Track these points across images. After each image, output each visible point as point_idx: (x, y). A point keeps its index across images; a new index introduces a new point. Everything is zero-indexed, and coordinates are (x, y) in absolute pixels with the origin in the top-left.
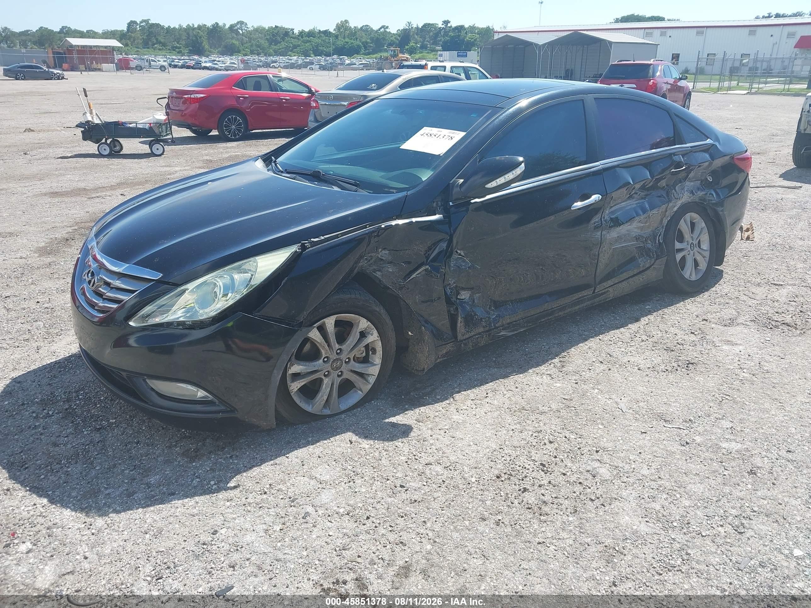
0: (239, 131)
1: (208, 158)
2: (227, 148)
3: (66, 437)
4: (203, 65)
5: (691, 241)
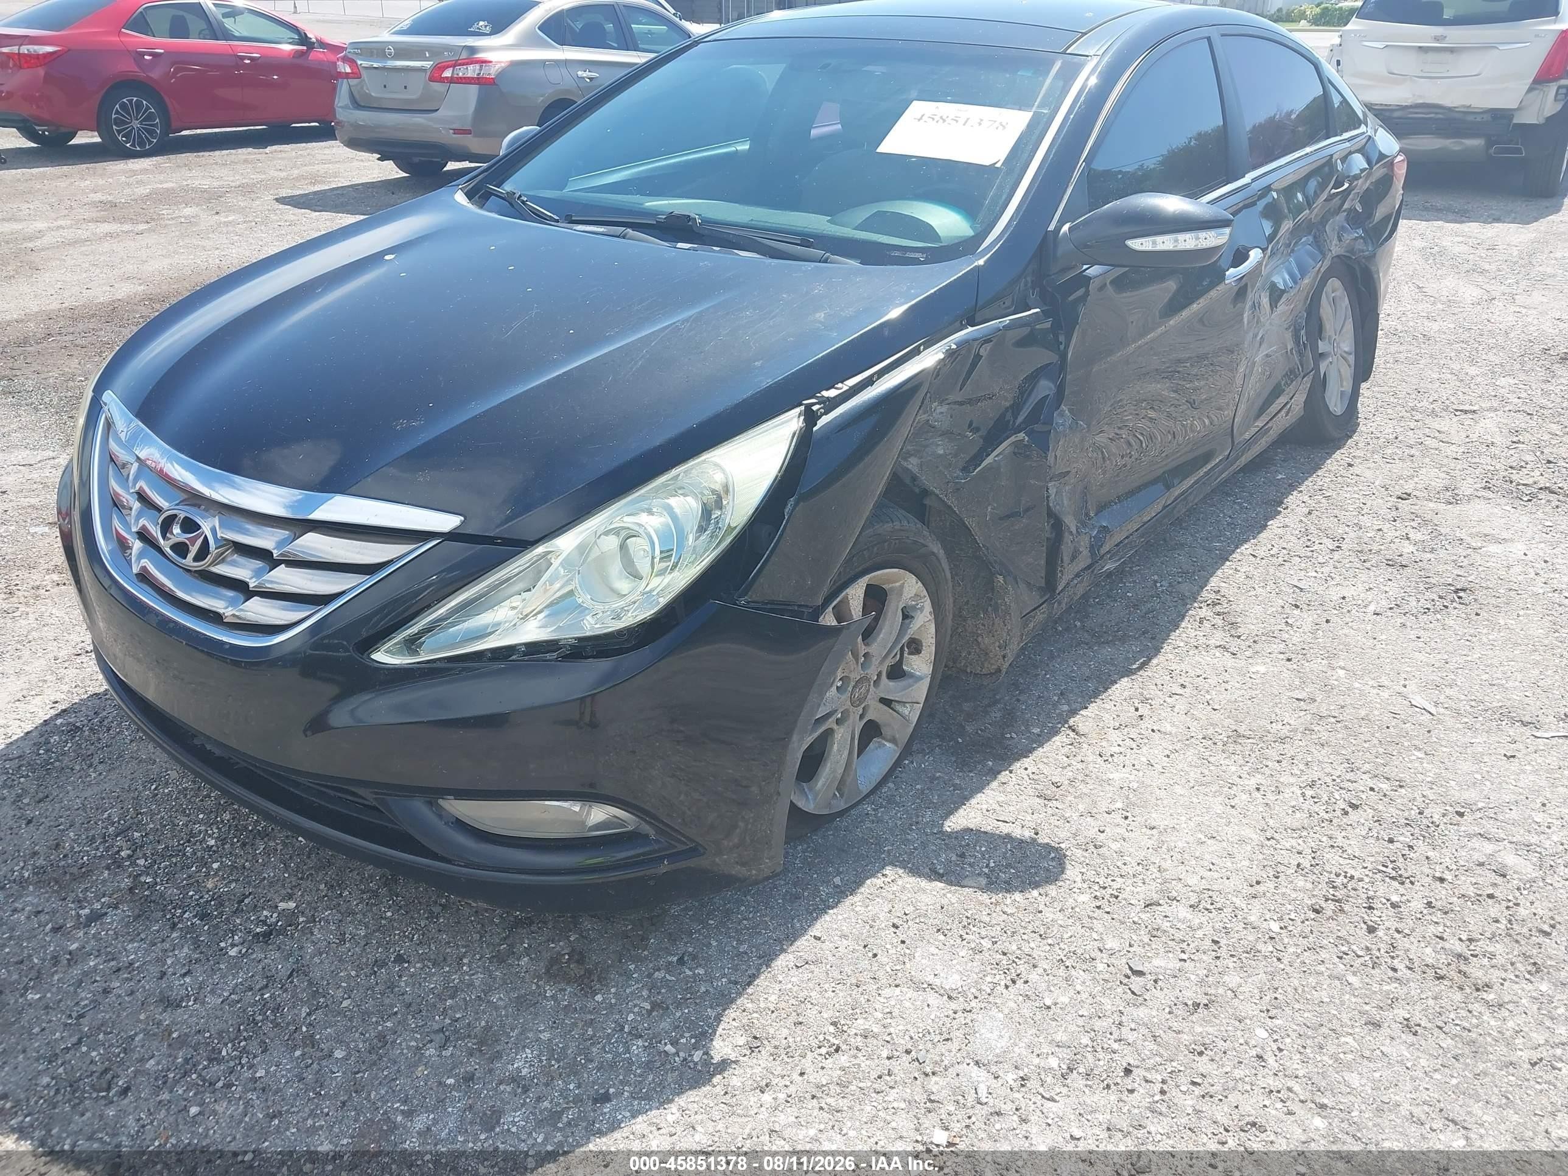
0: (151, 133)
1: (99, 197)
2: (134, 173)
3: (185, 975)
5: (1333, 336)
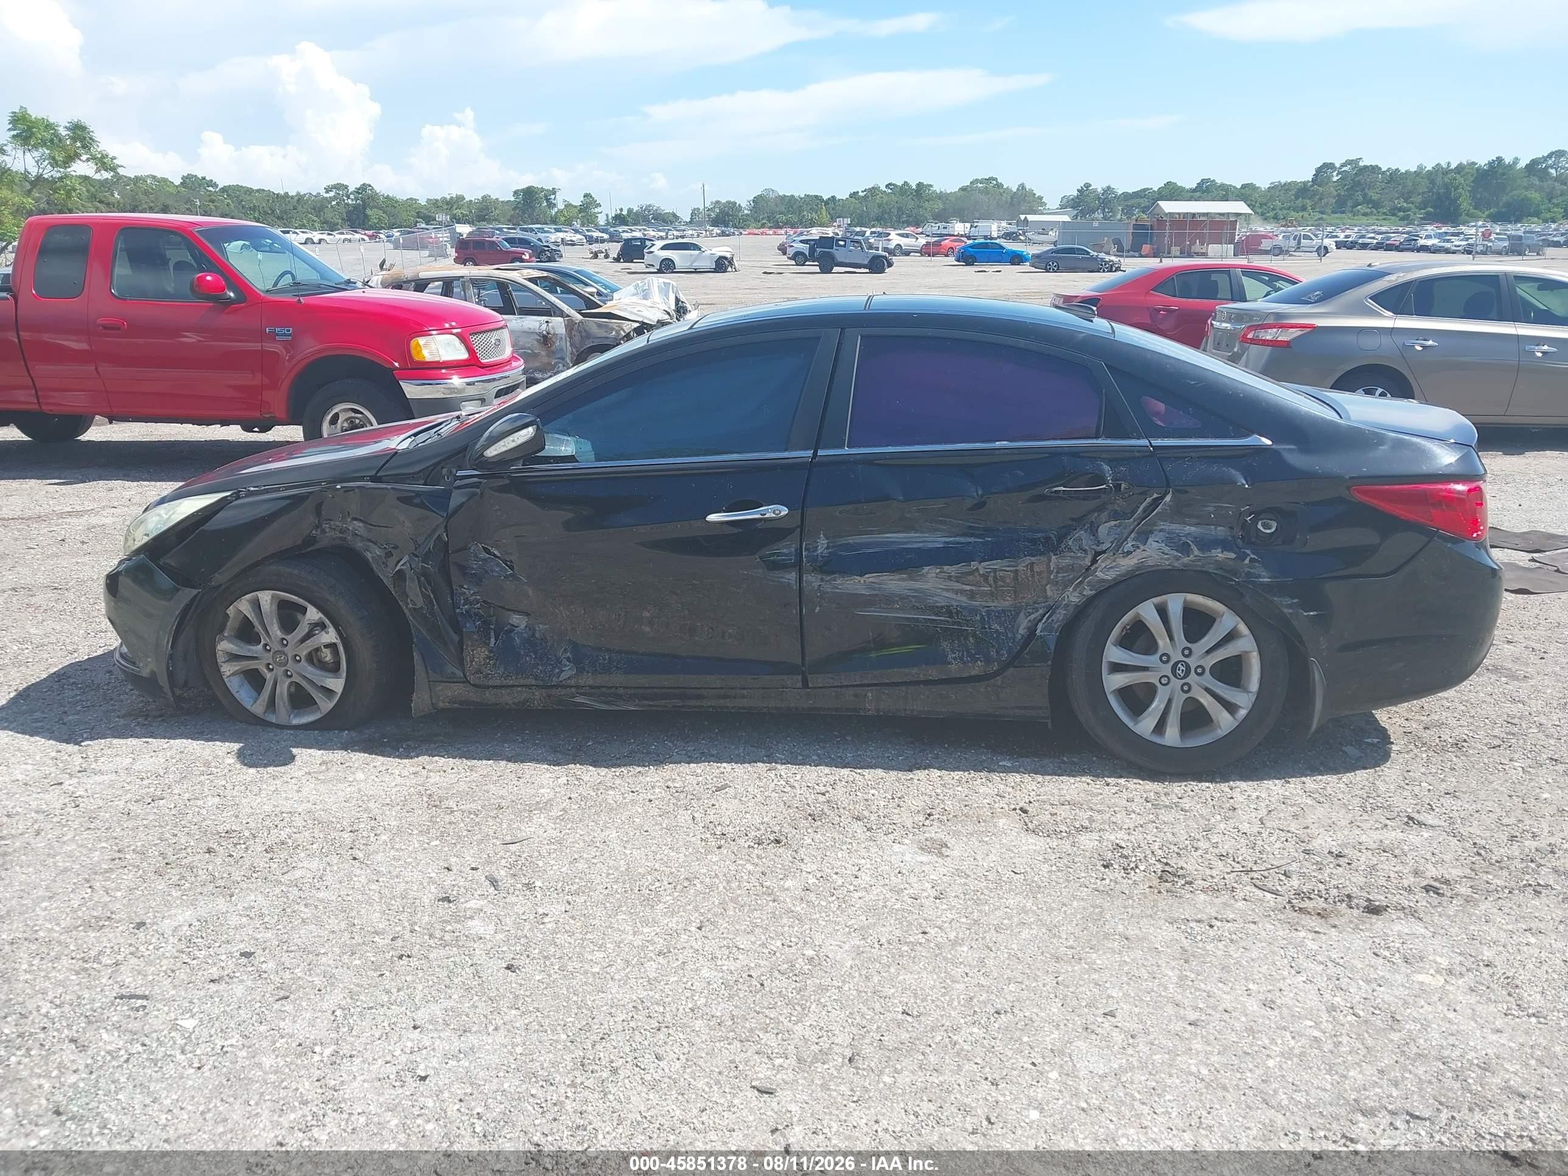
4: (1422, 242)
5: (1177, 656)
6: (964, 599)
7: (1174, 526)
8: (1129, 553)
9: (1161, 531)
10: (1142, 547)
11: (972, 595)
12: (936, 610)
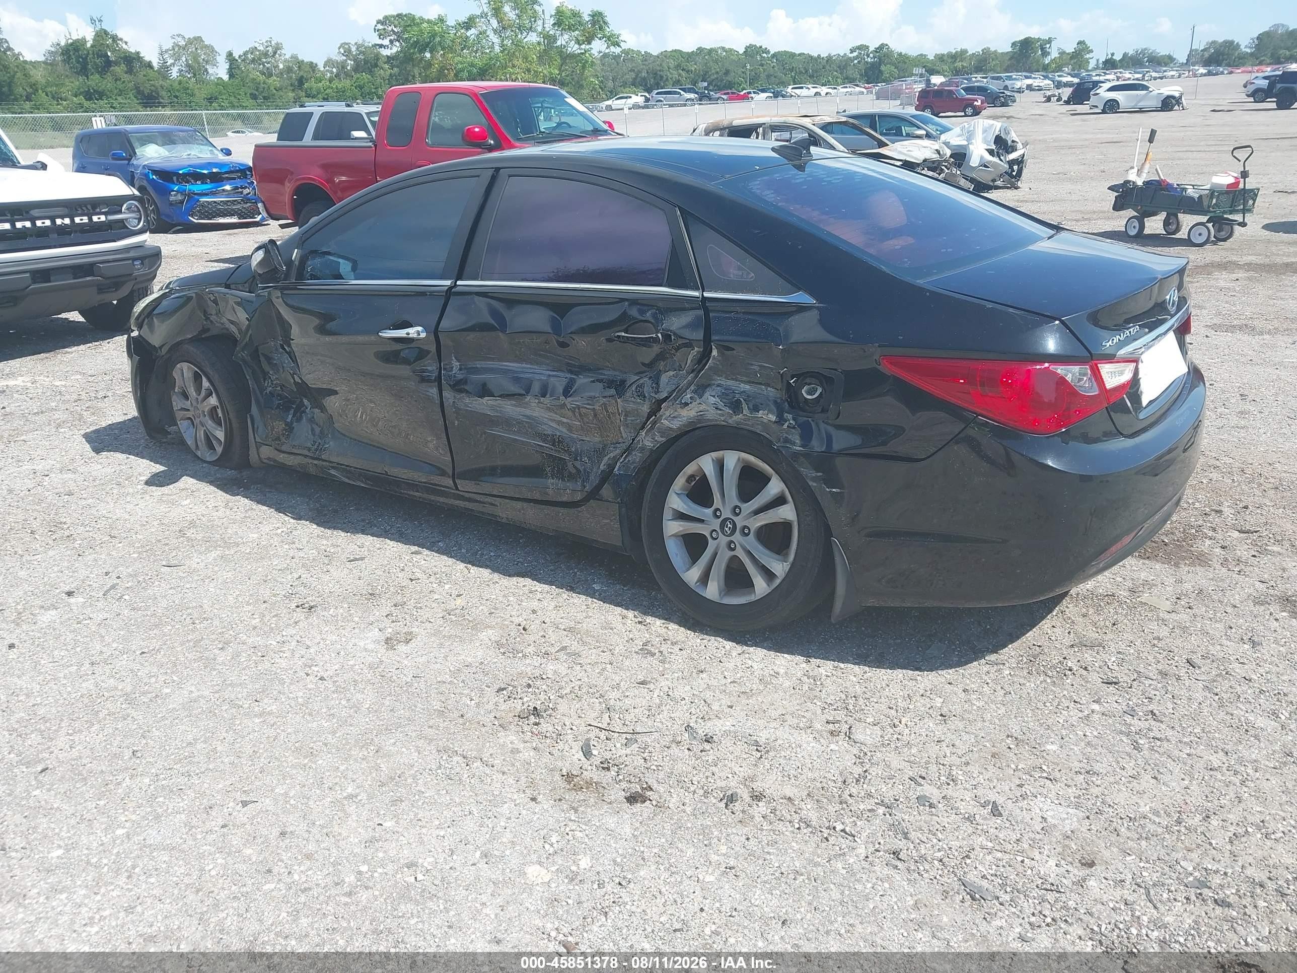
5: (726, 513)
6: (564, 430)
7: (730, 383)
8: (686, 404)
9: (718, 386)
10: (698, 401)
11: (570, 428)
12: (544, 437)
